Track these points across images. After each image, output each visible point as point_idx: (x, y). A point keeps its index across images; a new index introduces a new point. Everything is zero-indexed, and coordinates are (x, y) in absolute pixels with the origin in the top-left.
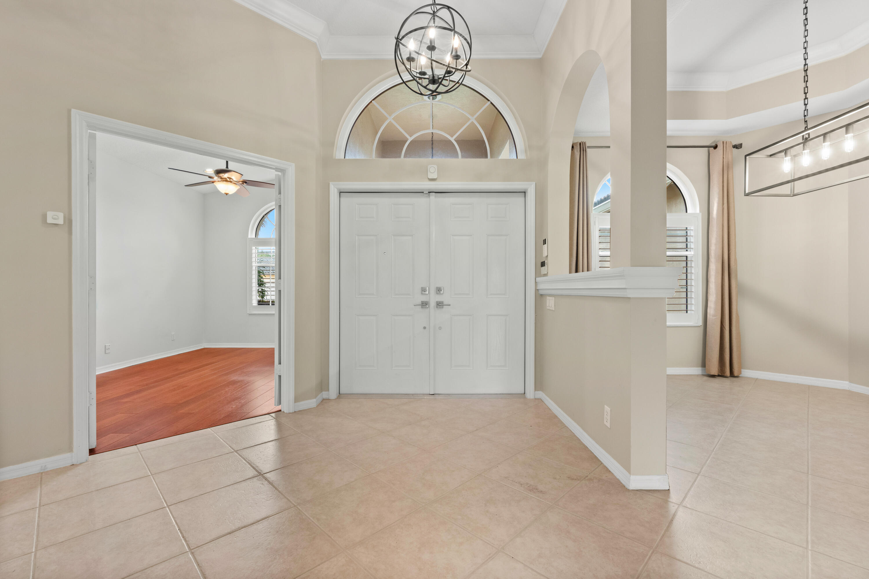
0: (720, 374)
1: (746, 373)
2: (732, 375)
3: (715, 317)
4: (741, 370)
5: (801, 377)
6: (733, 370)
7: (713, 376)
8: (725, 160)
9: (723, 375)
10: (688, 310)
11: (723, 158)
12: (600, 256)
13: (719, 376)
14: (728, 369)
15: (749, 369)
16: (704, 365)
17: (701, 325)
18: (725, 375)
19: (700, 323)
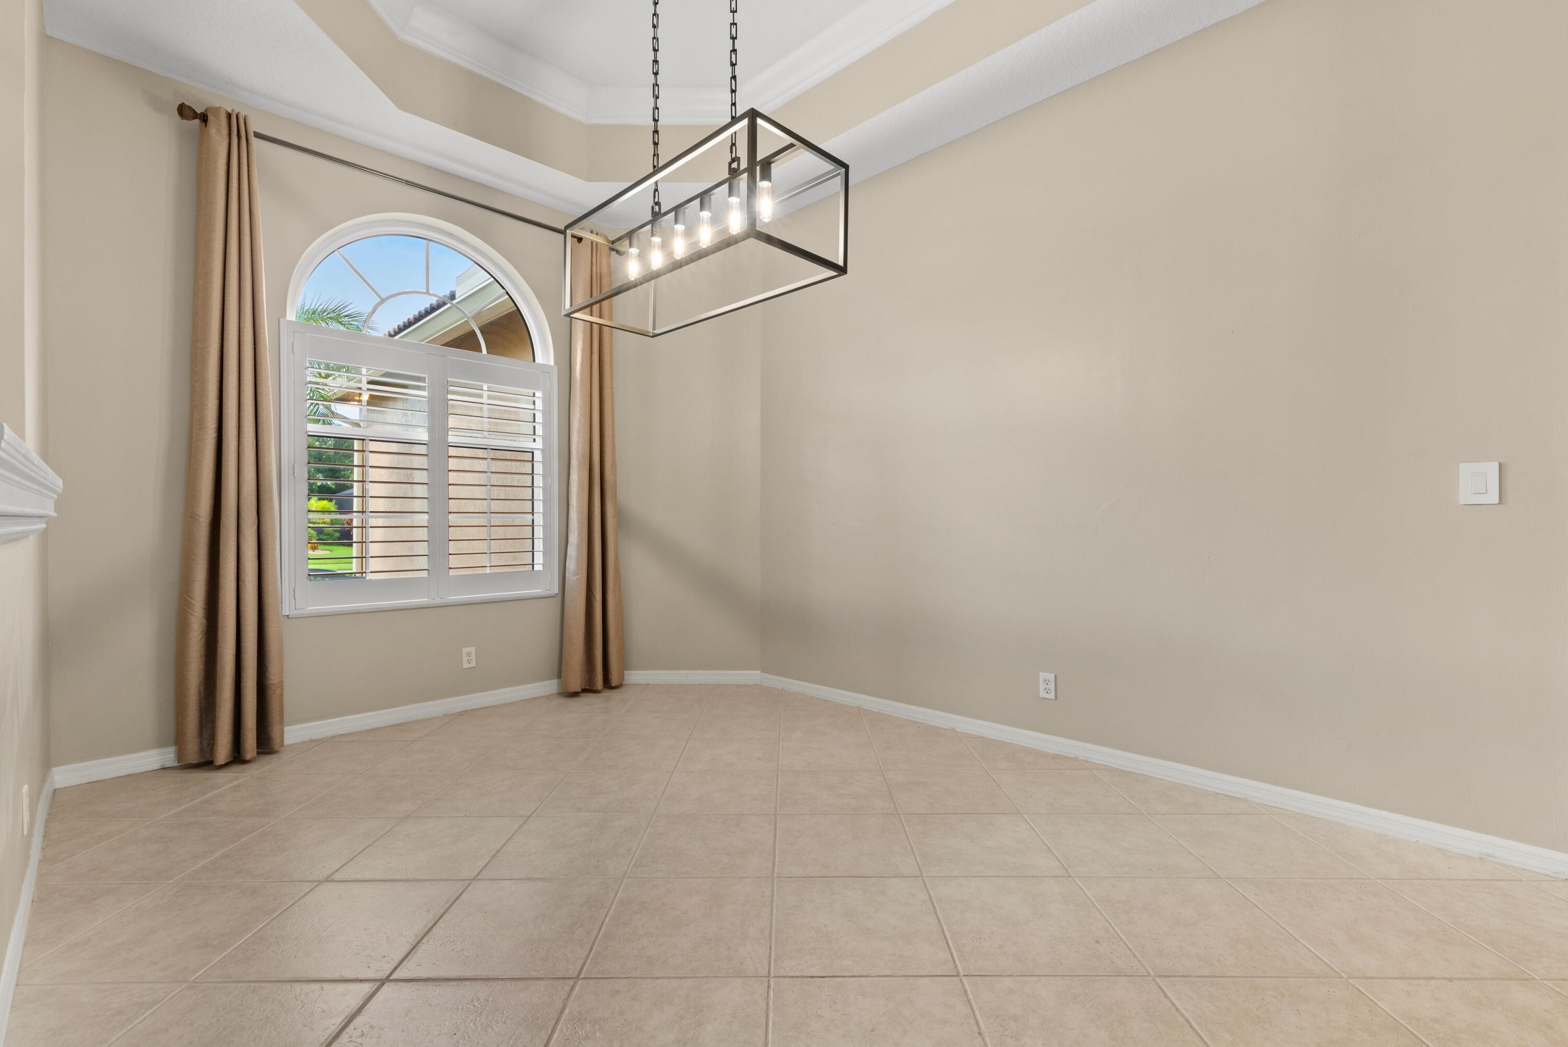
0: (588, 688)
1: (634, 677)
2: (607, 684)
3: (577, 577)
4: (623, 672)
5: (706, 672)
6: (610, 675)
7: (575, 695)
8: (594, 268)
9: (591, 688)
10: (535, 563)
11: (592, 262)
12: (309, 435)
13: (585, 691)
14: (599, 676)
15: (636, 669)
16: (560, 674)
17: (558, 592)
18: (596, 689)
19: (555, 589)
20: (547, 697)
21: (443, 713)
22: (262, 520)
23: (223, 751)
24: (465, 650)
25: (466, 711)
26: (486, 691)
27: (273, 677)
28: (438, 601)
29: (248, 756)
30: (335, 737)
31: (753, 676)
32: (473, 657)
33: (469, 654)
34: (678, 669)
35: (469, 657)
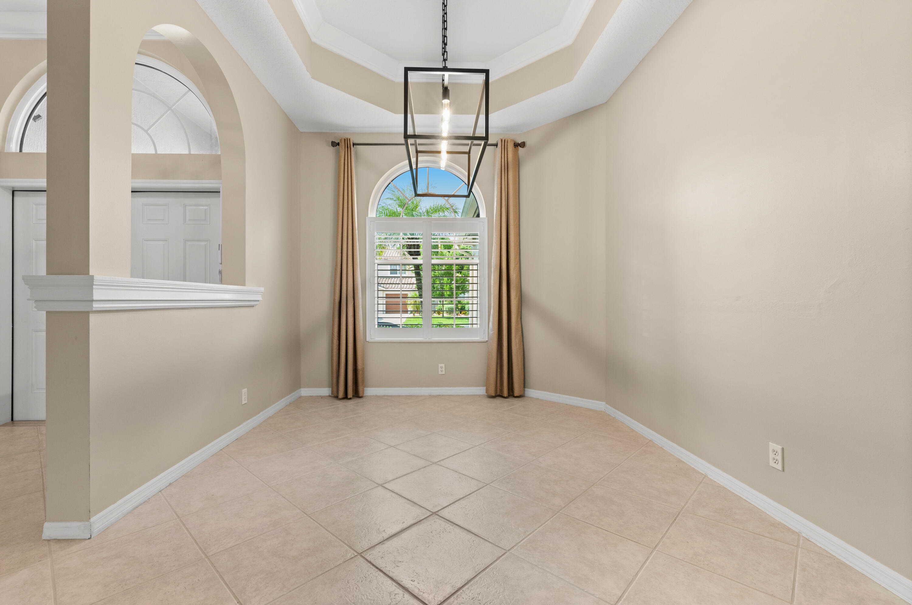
0: (499, 394)
2: (511, 395)
6: (513, 390)
7: (493, 397)
9: (501, 394)
10: (473, 323)
11: (501, 157)
13: (497, 395)
14: (506, 388)
16: (486, 384)
17: (487, 340)
19: (486, 338)
20: (479, 396)
21: (430, 394)
22: (355, 301)
23: (341, 394)
24: (440, 365)
25: (440, 395)
26: (450, 387)
27: (360, 366)
28: (427, 340)
29: (349, 397)
30: (384, 396)
31: (600, 405)
32: (444, 369)
33: (442, 367)
34: (555, 392)
35: (441, 368)
